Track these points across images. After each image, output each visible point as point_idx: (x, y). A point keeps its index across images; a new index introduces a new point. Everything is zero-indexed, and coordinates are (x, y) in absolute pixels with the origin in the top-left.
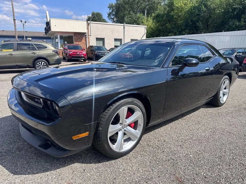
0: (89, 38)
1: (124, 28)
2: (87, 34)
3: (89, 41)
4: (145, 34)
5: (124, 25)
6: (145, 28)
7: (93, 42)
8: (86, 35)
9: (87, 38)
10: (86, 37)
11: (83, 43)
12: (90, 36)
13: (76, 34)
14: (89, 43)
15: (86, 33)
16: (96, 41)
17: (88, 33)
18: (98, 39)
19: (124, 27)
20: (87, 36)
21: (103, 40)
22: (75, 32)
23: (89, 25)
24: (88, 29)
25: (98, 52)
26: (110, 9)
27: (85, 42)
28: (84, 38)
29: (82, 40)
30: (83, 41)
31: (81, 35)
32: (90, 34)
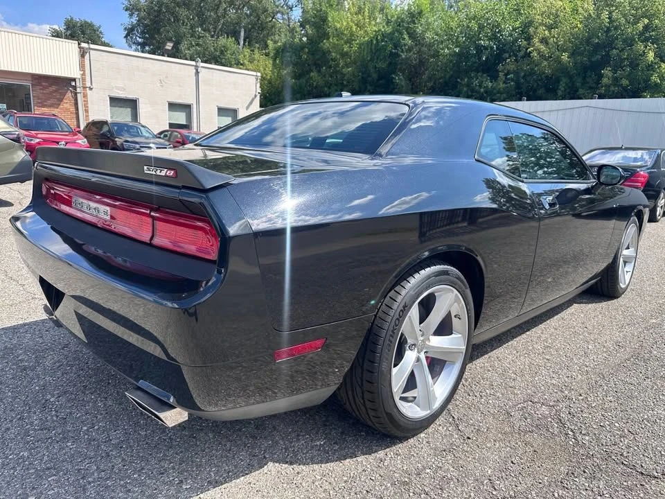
0: (85, 96)
1: (197, 73)
2: (78, 84)
3: (86, 106)
4: (256, 96)
5: (196, 66)
6: (257, 79)
7: (99, 110)
8: (75, 88)
9: (78, 95)
10: (76, 94)
11: (67, 110)
12: (91, 89)
13: (39, 79)
14: (87, 111)
15: (74, 80)
16: (111, 106)
17: (84, 80)
18: (115, 101)
19: (197, 70)
20: (78, 90)
21: (132, 104)
22: (37, 72)
23: (87, 56)
24: (82, 67)
25: (127, 141)
26: (131, 15)
27: (73, 109)
28: (69, 95)
29: (61, 100)
30: (67, 104)
31: (59, 86)
32: (88, 84)
